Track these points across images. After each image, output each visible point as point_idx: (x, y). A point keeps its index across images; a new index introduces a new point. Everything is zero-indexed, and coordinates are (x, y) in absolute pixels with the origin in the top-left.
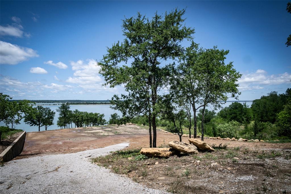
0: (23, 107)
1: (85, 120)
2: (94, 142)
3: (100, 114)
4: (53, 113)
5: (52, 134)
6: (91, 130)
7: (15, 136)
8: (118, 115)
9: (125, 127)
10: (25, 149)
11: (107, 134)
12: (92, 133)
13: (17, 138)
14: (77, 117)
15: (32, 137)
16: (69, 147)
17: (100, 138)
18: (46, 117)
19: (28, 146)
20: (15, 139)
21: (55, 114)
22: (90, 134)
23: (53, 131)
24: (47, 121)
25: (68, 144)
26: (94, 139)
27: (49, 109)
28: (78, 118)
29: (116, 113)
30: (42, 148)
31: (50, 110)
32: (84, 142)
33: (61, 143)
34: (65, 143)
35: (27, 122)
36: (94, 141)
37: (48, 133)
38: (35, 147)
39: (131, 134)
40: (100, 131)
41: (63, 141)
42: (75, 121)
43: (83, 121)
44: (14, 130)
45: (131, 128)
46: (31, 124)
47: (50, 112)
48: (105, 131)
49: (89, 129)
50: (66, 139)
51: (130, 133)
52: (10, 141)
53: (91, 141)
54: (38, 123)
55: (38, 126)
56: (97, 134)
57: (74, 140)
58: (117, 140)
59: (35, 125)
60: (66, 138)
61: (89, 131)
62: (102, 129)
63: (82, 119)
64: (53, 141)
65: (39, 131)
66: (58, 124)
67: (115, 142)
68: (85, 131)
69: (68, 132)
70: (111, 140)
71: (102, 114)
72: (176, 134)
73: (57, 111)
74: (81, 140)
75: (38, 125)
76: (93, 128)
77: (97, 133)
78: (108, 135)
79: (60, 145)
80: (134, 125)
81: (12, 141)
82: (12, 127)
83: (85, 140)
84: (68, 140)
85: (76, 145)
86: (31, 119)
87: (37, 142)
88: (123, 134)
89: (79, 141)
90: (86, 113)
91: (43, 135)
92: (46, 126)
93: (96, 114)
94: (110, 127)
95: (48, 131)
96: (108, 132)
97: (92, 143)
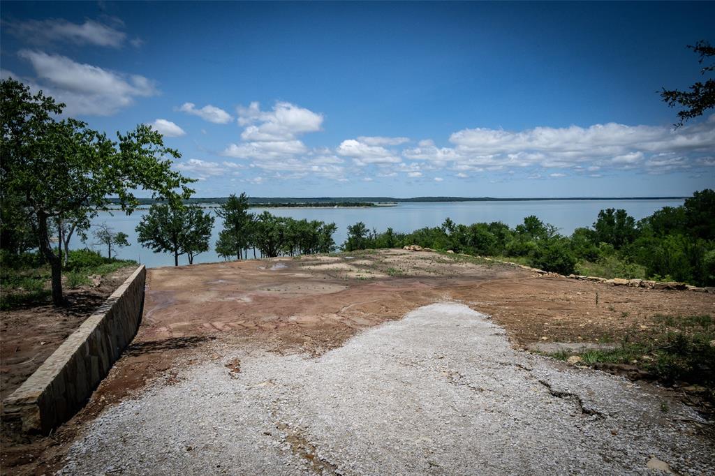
1: (287, 240)
2: (344, 298)
3: (326, 224)
4: (209, 220)
5: (215, 273)
6: (317, 264)
7: (115, 276)
8: (366, 228)
9: (407, 256)
10: (147, 316)
11: (368, 276)
12: (323, 272)
13: (122, 284)
14: (268, 232)
15: (163, 281)
17: (353, 286)
18: (193, 229)
19: (157, 308)
20: (116, 285)
21: (213, 222)
22: (320, 276)
23: (216, 265)
24: (193, 241)
25: (271, 304)
26: (336, 288)
27: (197, 210)
28: (270, 234)
29: (361, 224)
30: (199, 315)
31: (201, 212)
32: (313, 296)
33: (246, 299)
34: (260, 300)
35: (147, 242)
36: (340, 295)
37: (202, 271)
38: (176, 311)
39: (438, 275)
40: (344, 266)
41: (253, 294)
42: (264, 240)
43: (282, 240)
44: (114, 260)
45: (425, 259)
46: (157, 248)
47: (201, 218)
48: (356, 265)
49: (309, 262)
50: (260, 288)
51: (432, 274)
52: (98, 293)
53: (332, 294)
54: (172, 246)
55: (174, 253)
56: (338, 274)
57: (282, 290)
58: (409, 292)
59: (165, 251)
60: (259, 286)
61: (312, 267)
62: (346, 261)
63: (281, 236)
64: (224, 292)
65: (177, 265)
66: (217, 251)
68: (300, 265)
70: (391, 292)
71: (329, 224)
72: (577, 278)
73: (219, 214)
74: (303, 291)
75: (172, 250)
78: (373, 279)
79: (248, 306)
80: (428, 251)
81: (107, 292)
82: (108, 253)
83: (314, 293)
84: (265, 292)
86: (155, 235)
87: (180, 297)
88: (414, 277)
89: (298, 295)
90: (290, 221)
91: (190, 275)
92: (191, 253)
93: (316, 224)
94: (364, 257)
95: (198, 265)
96: (368, 271)
97: (342, 302)
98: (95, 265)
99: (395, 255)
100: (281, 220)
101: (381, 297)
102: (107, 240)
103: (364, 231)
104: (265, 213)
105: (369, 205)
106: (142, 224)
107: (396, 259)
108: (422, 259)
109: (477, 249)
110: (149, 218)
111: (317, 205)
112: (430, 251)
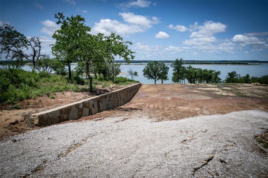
1: (198, 77)
2: (209, 102)
3: (216, 71)
4: (167, 68)
5: (164, 88)
6: (205, 88)
8: (237, 74)
9: (251, 87)
11: (226, 94)
12: (206, 91)
14: (190, 74)
15: (145, 89)
16: (177, 105)
17: (216, 98)
18: (161, 72)
21: (169, 69)
22: (204, 92)
23: (165, 85)
24: (161, 76)
25: (177, 101)
26: (208, 98)
28: (191, 74)
29: (234, 72)
31: (165, 65)
32: (196, 100)
33: (169, 98)
34: (173, 99)
35: (146, 75)
36: (208, 101)
38: (142, 99)
39: (264, 97)
40: (217, 89)
41: (173, 96)
42: (188, 77)
43: (196, 77)
44: (133, 81)
45: (260, 89)
46: (149, 78)
47: (164, 67)
48: (223, 90)
49: (202, 86)
51: (261, 96)
53: (204, 100)
54: (154, 77)
55: (154, 80)
56: (212, 93)
57: (184, 96)
58: (243, 103)
59: (151, 79)
60: (176, 94)
61: (202, 89)
62: (219, 87)
63: (195, 75)
64: (162, 95)
65: (155, 84)
66: (172, 80)
67: (240, 107)
68: (197, 87)
69: (179, 87)
70: (233, 102)
71: (218, 71)
73: (171, 66)
74: (193, 97)
76: (207, 85)
77: (212, 91)
78: (227, 96)
79: (168, 101)
80: (264, 86)
82: (132, 78)
84: (178, 96)
85: (185, 103)
86: (148, 73)
87: (147, 95)
88: (250, 97)
89: (190, 99)
90: (200, 70)
91: (155, 88)
92: (162, 80)
93: (211, 71)
94: (228, 86)
95: (159, 84)
96: (227, 92)
97: (206, 104)
98: (124, 82)
99: (245, 86)
100: (196, 69)
101: (227, 104)
102: (131, 74)
103: (236, 75)
104: (190, 66)
105: (246, 64)
106: (145, 69)
107: (244, 88)
108: (258, 89)
110: (147, 67)
111: (220, 64)
112: (266, 86)
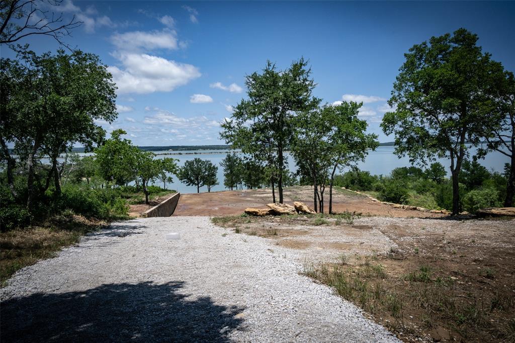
0: (167, 165)
4: (215, 169)
5: (211, 197)
6: (262, 194)
7: (164, 197)
10: (175, 213)
12: (261, 198)
13: (166, 200)
15: (186, 200)
18: (206, 174)
19: (180, 210)
20: (163, 200)
22: (258, 199)
24: (207, 179)
25: (225, 210)
27: (209, 163)
30: (194, 213)
31: (211, 164)
33: (217, 208)
34: (222, 209)
35: (183, 180)
41: (221, 206)
44: (166, 190)
46: (188, 184)
47: (211, 167)
49: (259, 193)
52: (157, 202)
54: (196, 182)
55: (197, 186)
57: (234, 206)
59: (192, 185)
60: (226, 203)
61: (258, 195)
64: (209, 205)
65: (198, 192)
66: (224, 184)
68: (253, 194)
69: (231, 195)
73: (221, 165)
74: (243, 206)
75: (196, 184)
76: (266, 190)
77: (268, 197)
79: (215, 211)
81: (160, 202)
82: (164, 187)
84: (227, 206)
86: (187, 176)
87: (190, 207)
91: (199, 198)
92: (209, 186)
98: (158, 193)
102: (164, 180)
109: (359, 187)
110: (185, 168)
